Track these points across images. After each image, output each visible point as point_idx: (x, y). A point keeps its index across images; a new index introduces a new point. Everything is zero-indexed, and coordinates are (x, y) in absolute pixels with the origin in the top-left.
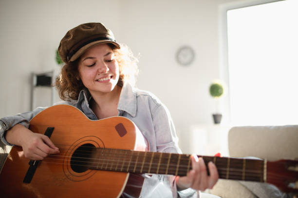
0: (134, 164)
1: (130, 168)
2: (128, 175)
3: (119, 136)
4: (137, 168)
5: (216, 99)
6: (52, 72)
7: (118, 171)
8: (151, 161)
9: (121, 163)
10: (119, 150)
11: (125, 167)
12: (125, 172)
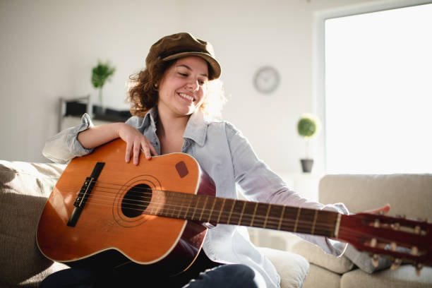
0: (193, 210)
1: (188, 214)
2: (186, 222)
3: (179, 177)
4: (196, 215)
5: (306, 139)
6: (88, 98)
7: (175, 218)
8: (213, 208)
9: (179, 208)
10: (177, 193)
11: (183, 213)
12: (182, 219)
